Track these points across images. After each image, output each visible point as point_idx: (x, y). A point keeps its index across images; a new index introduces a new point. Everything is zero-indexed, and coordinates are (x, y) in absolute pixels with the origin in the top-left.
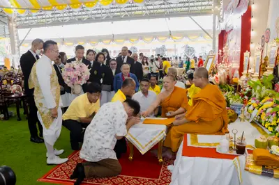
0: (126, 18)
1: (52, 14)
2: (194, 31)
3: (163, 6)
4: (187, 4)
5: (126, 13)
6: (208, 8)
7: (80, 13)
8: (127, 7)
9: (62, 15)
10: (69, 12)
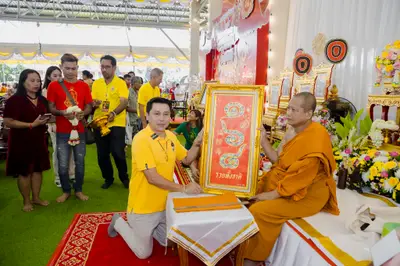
0: (63, 19)
2: (162, 49)
4: (155, 11)
5: (64, 12)
6: (183, 19)
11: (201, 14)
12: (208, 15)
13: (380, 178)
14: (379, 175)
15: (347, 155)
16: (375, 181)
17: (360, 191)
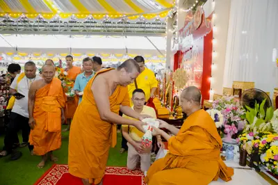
0: (85, 32)
1: (5, 21)
3: (121, 25)
6: (161, 30)
7: (36, 24)
8: (87, 22)
9: (15, 24)
10: (25, 21)
11: (174, 26)
12: (177, 26)
13: (273, 160)
14: (273, 158)
15: (251, 138)
16: (269, 162)
17: (258, 170)
